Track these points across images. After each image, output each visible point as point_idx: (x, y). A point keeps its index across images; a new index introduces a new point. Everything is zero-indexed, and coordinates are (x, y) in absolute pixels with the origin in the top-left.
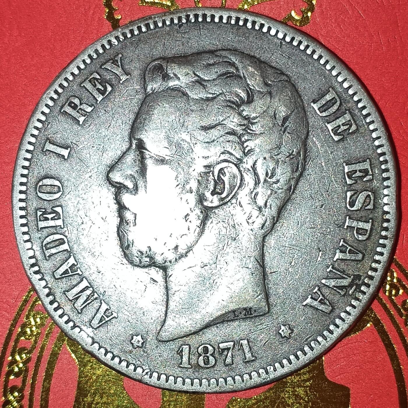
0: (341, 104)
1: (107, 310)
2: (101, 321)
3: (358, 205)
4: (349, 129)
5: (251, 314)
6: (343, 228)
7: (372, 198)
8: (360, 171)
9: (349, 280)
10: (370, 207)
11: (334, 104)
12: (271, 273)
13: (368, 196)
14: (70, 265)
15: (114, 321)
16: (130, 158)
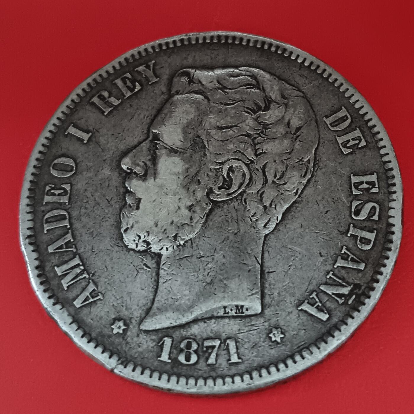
0: (352, 122)
1: (94, 290)
2: (85, 300)
3: (363, 216)
4: (358, 144)
5: (242, 313)
6: (347, 236)
7: (378, 210)
8: (367, 183)
9: (349, 288)
10: (376, 218)
11: (345, 121)
12: (269, 272)
13: (374, 207)
14: (66, 241)
15: (99, 302)
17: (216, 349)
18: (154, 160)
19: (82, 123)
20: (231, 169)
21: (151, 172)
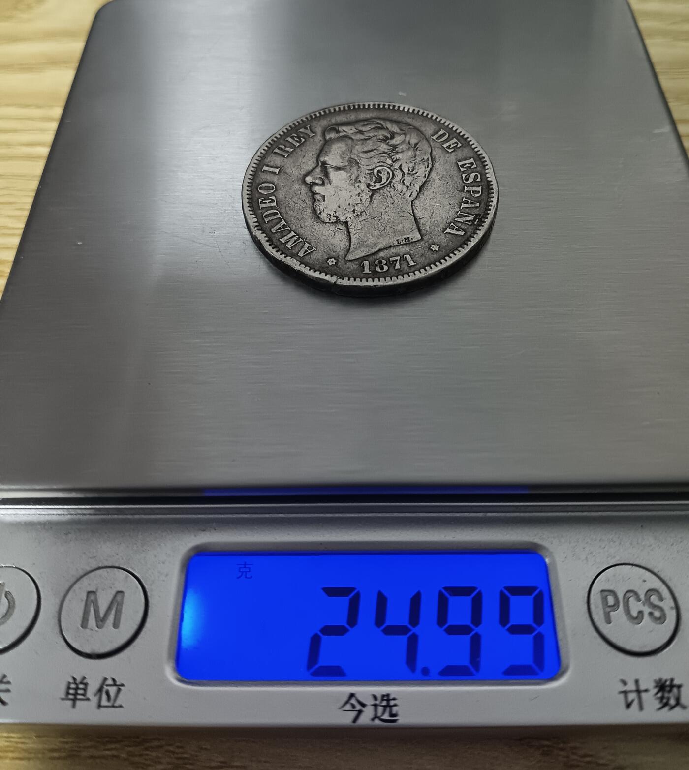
0: (449, 136)
1: (309, 246)
2: (305, 252)
3: (471, 180)
4: (457, 146)
5: (409, 241)
6: (464, 192)
7: (479, 176)
8: (468, 164)
9: (473, 217)
10: (479, 179)
11: (444, 136)
12: (420, 219)
13: (476, 175)
14: (282, 225)
15: (314, 252)
16: (319, 170)
17: (398, 261)
18: (327, 175)
19: (272, 164)
20: (379, 171)
21: (326, 181)
